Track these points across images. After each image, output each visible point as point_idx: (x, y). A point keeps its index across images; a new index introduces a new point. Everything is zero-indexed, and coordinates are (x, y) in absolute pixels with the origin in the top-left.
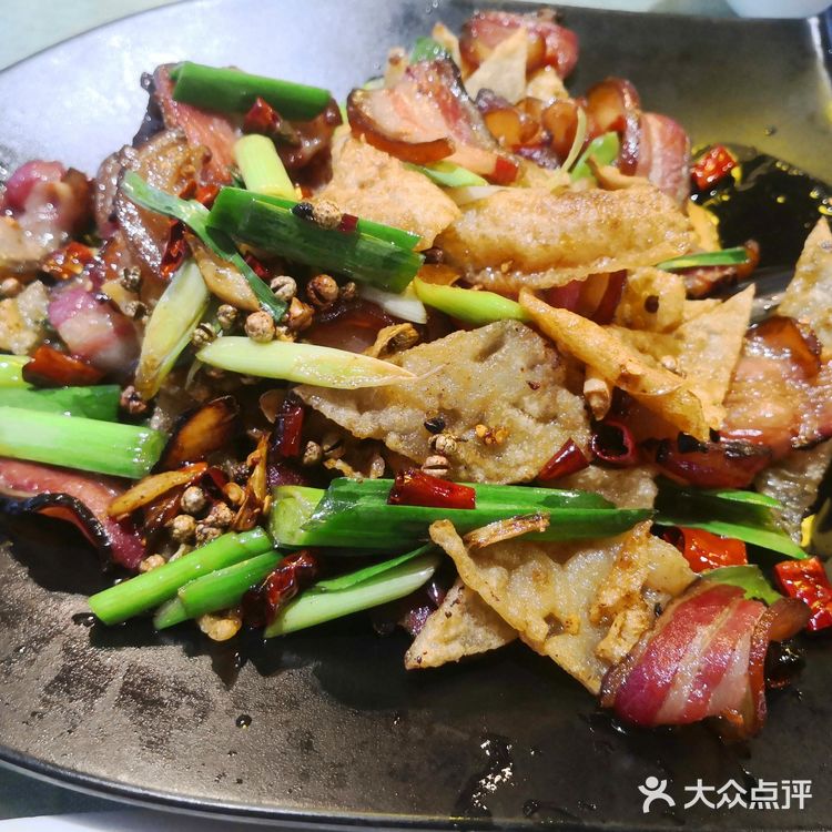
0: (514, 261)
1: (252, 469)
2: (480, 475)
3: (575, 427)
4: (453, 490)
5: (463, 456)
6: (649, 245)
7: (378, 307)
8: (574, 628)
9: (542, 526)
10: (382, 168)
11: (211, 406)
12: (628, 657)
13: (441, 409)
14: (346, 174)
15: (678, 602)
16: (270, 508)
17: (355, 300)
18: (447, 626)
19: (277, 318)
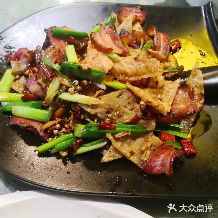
0: (126, 74)
1: (70, 121)
2: (117, 122)
3: (138, 111)
4: (111, 126)
5: (114, 118)
6: (155, 72)
7: (96, 86)
8: (136, 154)
9: (129, 134)
10: (97, 55)
11: (61, 107)
12: (147, 160)
13: (109, 108)
14: (90, 55)
15: (158, 149)
16: (74, 129)
17: (91, 84)
18: (110, 154)
19: (75, 89)
